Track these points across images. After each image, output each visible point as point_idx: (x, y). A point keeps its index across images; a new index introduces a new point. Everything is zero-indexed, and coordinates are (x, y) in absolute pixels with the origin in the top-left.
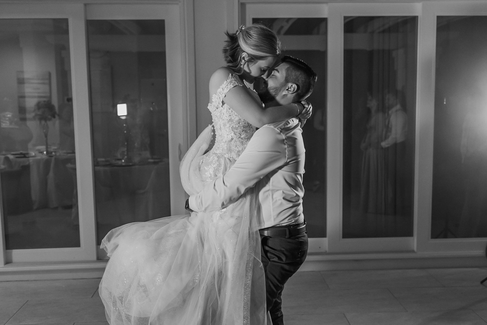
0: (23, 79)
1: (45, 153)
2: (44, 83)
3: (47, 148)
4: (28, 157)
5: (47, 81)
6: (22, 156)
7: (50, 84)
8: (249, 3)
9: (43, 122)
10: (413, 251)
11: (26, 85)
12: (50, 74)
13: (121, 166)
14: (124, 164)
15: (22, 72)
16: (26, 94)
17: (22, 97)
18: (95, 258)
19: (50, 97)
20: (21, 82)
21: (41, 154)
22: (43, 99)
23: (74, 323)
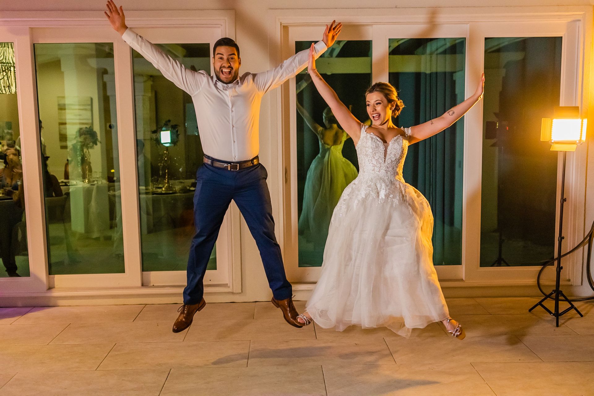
0: (65, 105)
1: (87, 181)
2: (86, 110)
4: (69, 186)
5: (89, 107)
6: (64, 184)
7: (92, 110)
8: (291, 26)
9: (85, 150)
10: (462, 280)
11: (67, 111)
12: (92, 99)
13: (161, 194)
14: (163, 192)
15: (64, 97)
16: (67, 121)
17: (63, 124)
18: (139, 284)
20: (62, 108)
21: (82, 183)
22: (84, 126)
23: (116, 344)
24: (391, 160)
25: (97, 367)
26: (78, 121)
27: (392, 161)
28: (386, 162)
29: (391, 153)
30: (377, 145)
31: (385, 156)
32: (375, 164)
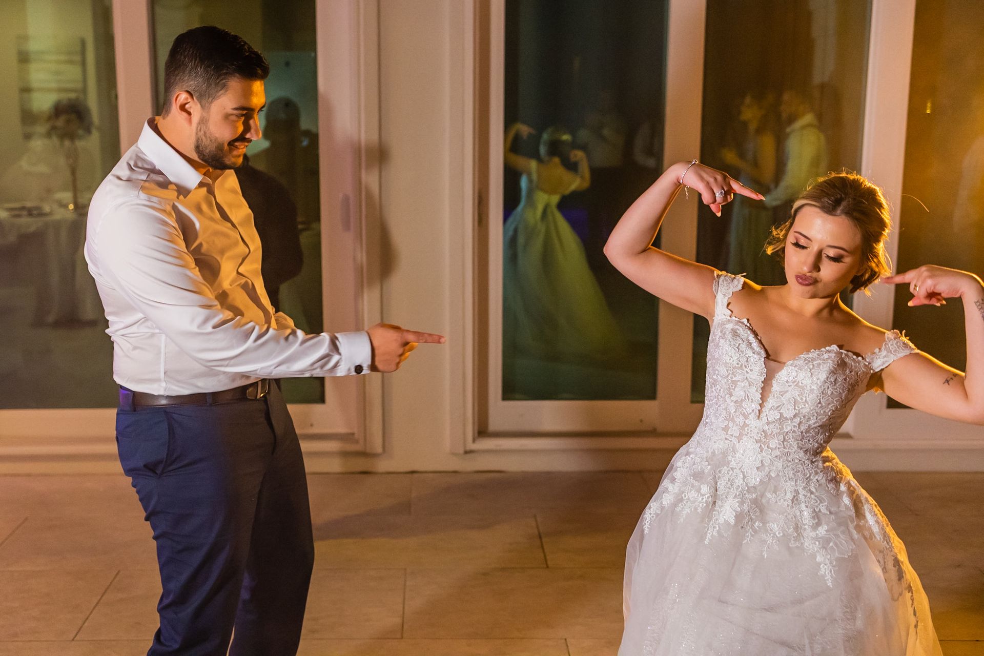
0: (28, 53)
1: (71, 207)
2: (71, 62)
3: (75, 198)
5: (78, 58)
7: (83, 63)
9: (67, 143)
11: (33, 65)
12: (83, 43)
15: (24, 38)
16: (35, 84)
17: (26, 90)
19: (84, 90)
20: (24, 58)
21: (62, 210)
23: (119, 572)
24: (781, 414)
25: (75, 633)
26: (54, 85)
27: (782, 419)
28: (763, 415)
29: (782, 393)
30: (743, 360)
31: (763, 398)
32: (732, 412)
